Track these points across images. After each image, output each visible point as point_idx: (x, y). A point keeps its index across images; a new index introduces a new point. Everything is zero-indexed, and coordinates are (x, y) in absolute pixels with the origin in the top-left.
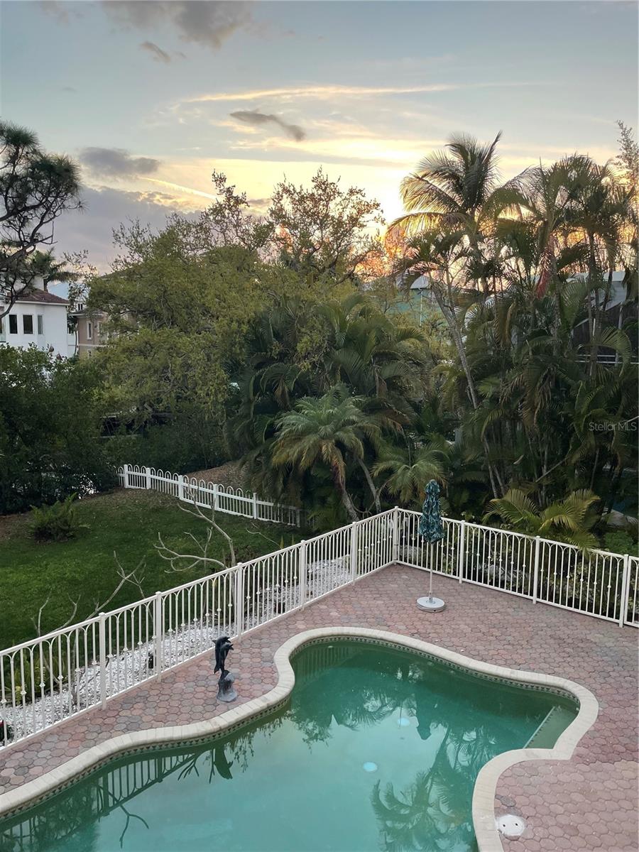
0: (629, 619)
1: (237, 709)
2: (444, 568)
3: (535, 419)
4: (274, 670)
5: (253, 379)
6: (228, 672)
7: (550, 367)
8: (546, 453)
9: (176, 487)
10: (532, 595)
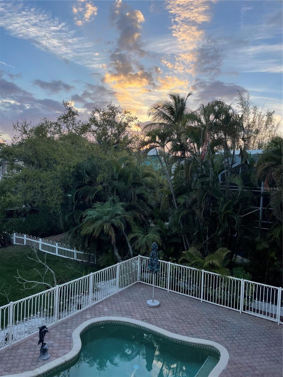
0: (244, 310)
1: (49, 364)
2: (161, 285)
3: (202, 214)
4: (71, 342)
5: (75, 193)
6: (45, 344)
7: (208, 191)
8: (208, 230)
9: (38, 244)
10: (200, 298)
